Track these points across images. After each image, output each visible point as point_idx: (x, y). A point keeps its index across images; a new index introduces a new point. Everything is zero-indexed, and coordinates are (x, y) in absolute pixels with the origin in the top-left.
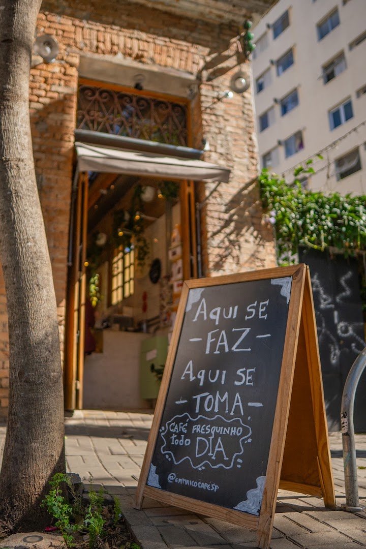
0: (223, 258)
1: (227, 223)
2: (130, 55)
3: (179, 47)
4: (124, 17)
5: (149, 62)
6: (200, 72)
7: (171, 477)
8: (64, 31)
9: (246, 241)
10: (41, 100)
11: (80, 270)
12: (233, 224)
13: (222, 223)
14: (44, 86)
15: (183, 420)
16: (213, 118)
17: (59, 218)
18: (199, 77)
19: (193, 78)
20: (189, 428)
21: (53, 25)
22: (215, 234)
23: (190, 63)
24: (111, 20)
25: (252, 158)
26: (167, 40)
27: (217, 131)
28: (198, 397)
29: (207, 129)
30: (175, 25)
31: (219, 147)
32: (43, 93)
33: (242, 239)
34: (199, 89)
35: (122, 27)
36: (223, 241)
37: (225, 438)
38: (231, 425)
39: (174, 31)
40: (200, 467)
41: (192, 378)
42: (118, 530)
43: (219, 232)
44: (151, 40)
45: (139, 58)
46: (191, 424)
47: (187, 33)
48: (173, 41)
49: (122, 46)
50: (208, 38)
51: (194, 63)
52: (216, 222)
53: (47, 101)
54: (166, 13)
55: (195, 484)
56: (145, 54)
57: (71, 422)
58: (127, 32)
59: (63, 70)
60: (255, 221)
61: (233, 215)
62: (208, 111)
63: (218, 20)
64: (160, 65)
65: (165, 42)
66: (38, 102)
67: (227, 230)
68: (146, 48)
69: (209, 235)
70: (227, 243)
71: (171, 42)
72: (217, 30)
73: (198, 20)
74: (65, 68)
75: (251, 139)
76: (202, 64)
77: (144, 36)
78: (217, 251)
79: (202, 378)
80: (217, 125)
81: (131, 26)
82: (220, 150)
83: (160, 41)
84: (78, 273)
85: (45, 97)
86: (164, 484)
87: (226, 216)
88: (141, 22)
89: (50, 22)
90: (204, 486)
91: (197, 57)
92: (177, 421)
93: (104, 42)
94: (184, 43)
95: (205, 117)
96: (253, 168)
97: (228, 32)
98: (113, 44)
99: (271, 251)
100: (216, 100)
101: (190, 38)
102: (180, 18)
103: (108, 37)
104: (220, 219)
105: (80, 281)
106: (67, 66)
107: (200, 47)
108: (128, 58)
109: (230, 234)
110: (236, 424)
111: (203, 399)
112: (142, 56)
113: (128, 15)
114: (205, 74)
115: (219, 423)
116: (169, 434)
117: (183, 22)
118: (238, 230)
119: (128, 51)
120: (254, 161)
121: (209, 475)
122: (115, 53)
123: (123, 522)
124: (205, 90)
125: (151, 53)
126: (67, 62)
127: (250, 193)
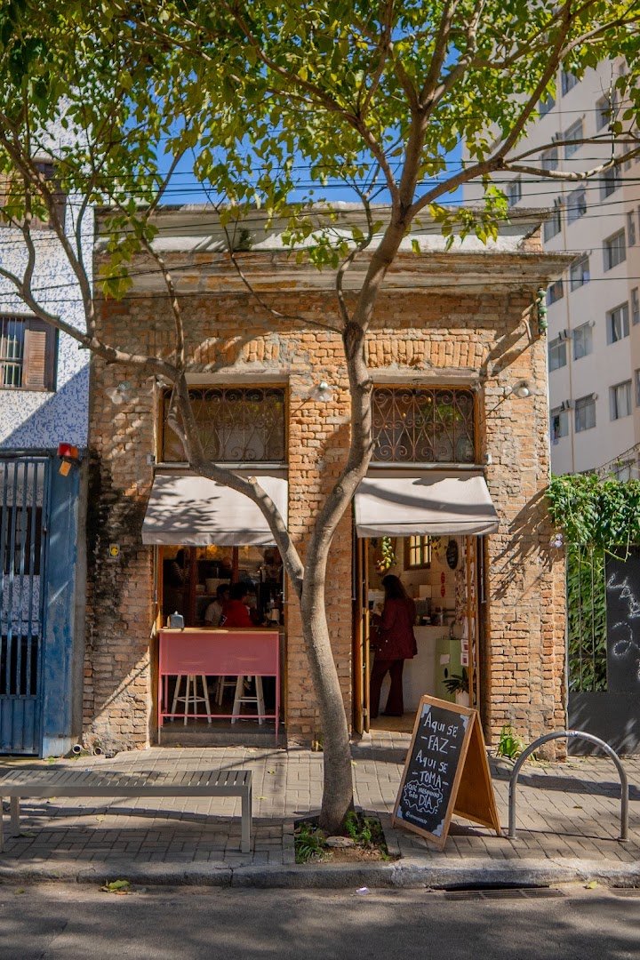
0: (505, 584)
1: (511, 545)
2: (405, 362)
3: (460, 338)
4: (397, 315)
5: (426, 366)
6: (484, 366)
7: (408, 814)
8: (334, 350)
9: (532, 563)
10: (318, 436)
11: (364, 606)
12: (517, 546)
13: (506, 546)
14: (320, 419)
15: (415, 783)
16: (498, 422)
17: (342, 559)
18: (483, 374)
19: (475, 375)
20: (417, 789)
21: (324, 345)
22: (497, 559)
23: (472, 357)
24: (383, 322)
25: (543, 463)
26: (446, 331)
27: (502, 437)
28: (423, 773)
29: (490, 437)
30: (454, 310)
31: (503, 457)
32: (318, 427)
33: (527, 562)
34: (484, 387)
35: (395, 328)
36: (506, 566)
37: (432, 797)
38: (433, 791)
39: (453, 317)
40: (420, 811)
41: (421, 761)
42: (379, 837)
43: (502, 555)
44: (427, 337)
45: (414, 363)
46: (418, 787)
47: (469, 316)
48: (453, 331)
49: (395, 353)
50: (494, 317)
51: (476, 355)
52: (499, 545)
53: (323, 435)
54: (444, 296)
55: (418, 819)
56: (421, 356)
57: (363, 744)
58: (401, 333)
59: (337, 397)
60: (542, 539)
61: (518, 535)
62: (493, 414)
63: (506, 289)
64: (438, 367)
65: (443, 335)
66: (315, 439)
67: (511, 554)
68: (422, 350)
69: (491, 560)
70: (510, 568)
71: (450, 334)
72: (505, 303)
73: (482, 295)
74: (338, 394)
75: (542, 440)
76: (487, 354)
77: (419, 333)
78: (499, 577)
79: (425, 762)
80: (503, 430)
81: (405, 325)
82: (505, 460)
83: (438, 335)
84: (362, 609)
85: (322, 432)
86: (405, 818)
87: (510, 538)
88: (416, 316)
89: (320, 342)
90: (421, 820)
91: (480, 346)
92: (412, 784)
93: (376, 353)
94: (465, 331)
95: (489, 422)
96: (544, 476)
97: (519, 302)
98: (386, 353)
99: (560, 569)
100: (502, 398)
101: (472, 324)
102: (461, 297)
103: (380, 343)
104: (502, 541)
105: (364, 616)
106: (341, 391)
107: (484, 332)
108: (403, 365)
109: (514, 557)
110: (437, 791)
111: (425, 774)
112: (418, 361)
113: (401, 311)
114: (490, 367)
115: (430, 789)
116: (408, 790)
117: (464, 303)
118: (523, 552)
119: (403, 357)
120: (545, 468)
121: (423, 815)
122: (389, 363)
123: (382, 834)
124: (490, 388)
125: (428, 354)
126: (340, 387)
127: (537, 507)
